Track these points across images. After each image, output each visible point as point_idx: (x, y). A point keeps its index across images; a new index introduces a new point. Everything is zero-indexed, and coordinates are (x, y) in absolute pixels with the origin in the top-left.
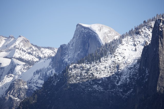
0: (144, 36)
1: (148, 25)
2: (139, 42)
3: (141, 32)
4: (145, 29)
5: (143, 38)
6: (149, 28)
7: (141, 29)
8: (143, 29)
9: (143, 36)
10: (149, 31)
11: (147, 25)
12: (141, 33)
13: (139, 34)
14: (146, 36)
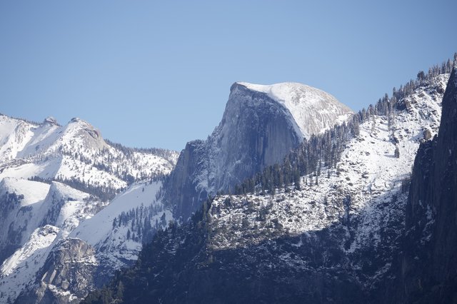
0: (421, 114)
1: (431, 83)
2: (407, 130)
3: (412, 103)
4: (421, 95)
5: (416, 120)
6: (434, 92)
7: (411, 97)
8: (416, 96)
9: (418, 116)
10: (433, 101)
11: (427, 85)
12: (412, 106)
13: (407, 110)
14: (426, 114)
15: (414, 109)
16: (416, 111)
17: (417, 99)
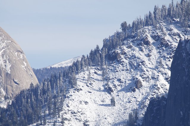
0: (131, 64)
2: (119, 80)
3: (122, 54)
4: (130, 47)
5: (127, 70)
6: (141, 44)
7: (120, 48)
8: (125, 47)
10: (141, 52)
11: (134, 37)
12: (122, 56)
13: (118, 61)
14: (135, 64)
15: (124, 60)
16: (126, 61)
17: (126, 50)
